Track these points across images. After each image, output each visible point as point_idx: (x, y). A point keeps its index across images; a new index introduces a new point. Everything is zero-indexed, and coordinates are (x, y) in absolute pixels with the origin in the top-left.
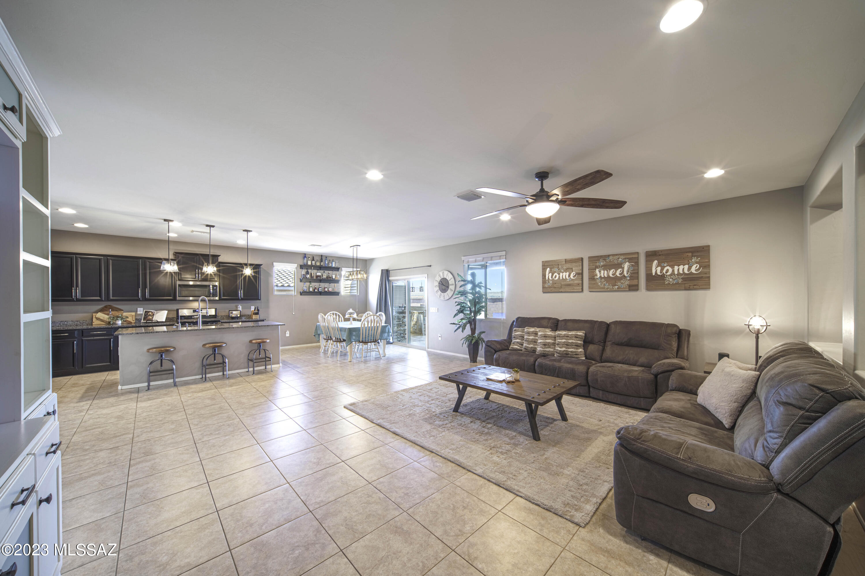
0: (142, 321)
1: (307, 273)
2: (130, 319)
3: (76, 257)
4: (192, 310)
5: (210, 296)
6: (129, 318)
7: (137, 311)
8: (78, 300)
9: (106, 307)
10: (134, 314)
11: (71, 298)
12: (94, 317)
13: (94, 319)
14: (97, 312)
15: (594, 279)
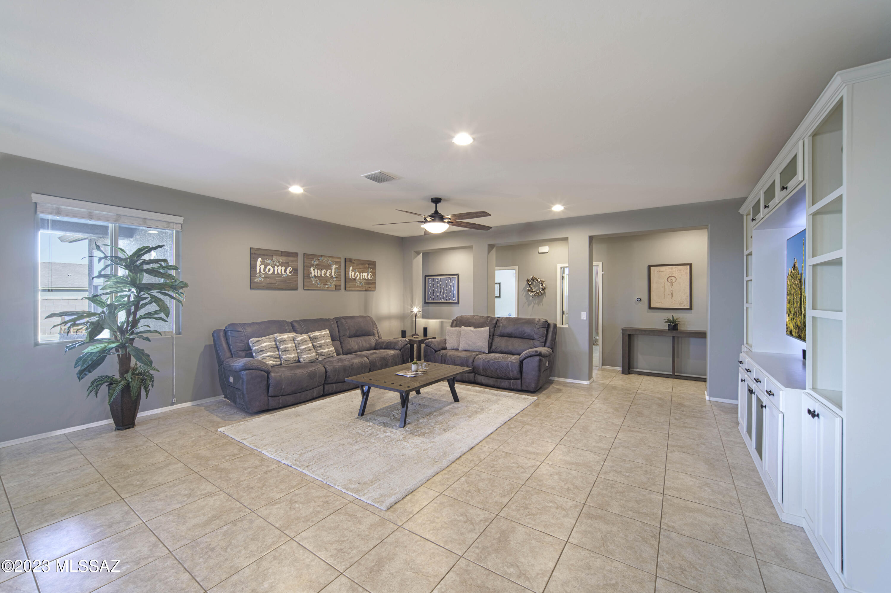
15: (309, 277)
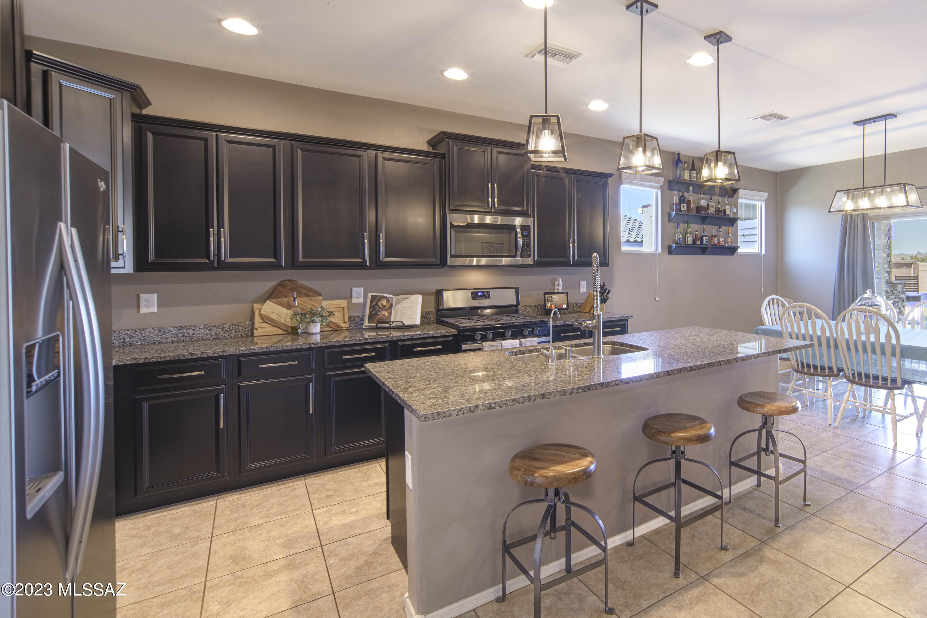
0: (366, 324)
1: (683, 200)
2: (337, 319)
3: (217, 136)
4: (469, 293)
5: (515, 256)
6: (336, 314)
7: (351, 297)
8: (223, 266)
9: (282, 284)
10: (344, 303)
11: (206, 260)
12: (257, 313)
13: (257, 319)
14: (263, 300)
